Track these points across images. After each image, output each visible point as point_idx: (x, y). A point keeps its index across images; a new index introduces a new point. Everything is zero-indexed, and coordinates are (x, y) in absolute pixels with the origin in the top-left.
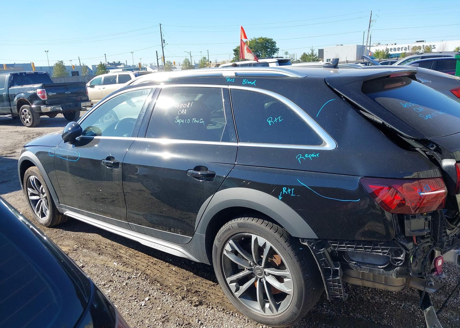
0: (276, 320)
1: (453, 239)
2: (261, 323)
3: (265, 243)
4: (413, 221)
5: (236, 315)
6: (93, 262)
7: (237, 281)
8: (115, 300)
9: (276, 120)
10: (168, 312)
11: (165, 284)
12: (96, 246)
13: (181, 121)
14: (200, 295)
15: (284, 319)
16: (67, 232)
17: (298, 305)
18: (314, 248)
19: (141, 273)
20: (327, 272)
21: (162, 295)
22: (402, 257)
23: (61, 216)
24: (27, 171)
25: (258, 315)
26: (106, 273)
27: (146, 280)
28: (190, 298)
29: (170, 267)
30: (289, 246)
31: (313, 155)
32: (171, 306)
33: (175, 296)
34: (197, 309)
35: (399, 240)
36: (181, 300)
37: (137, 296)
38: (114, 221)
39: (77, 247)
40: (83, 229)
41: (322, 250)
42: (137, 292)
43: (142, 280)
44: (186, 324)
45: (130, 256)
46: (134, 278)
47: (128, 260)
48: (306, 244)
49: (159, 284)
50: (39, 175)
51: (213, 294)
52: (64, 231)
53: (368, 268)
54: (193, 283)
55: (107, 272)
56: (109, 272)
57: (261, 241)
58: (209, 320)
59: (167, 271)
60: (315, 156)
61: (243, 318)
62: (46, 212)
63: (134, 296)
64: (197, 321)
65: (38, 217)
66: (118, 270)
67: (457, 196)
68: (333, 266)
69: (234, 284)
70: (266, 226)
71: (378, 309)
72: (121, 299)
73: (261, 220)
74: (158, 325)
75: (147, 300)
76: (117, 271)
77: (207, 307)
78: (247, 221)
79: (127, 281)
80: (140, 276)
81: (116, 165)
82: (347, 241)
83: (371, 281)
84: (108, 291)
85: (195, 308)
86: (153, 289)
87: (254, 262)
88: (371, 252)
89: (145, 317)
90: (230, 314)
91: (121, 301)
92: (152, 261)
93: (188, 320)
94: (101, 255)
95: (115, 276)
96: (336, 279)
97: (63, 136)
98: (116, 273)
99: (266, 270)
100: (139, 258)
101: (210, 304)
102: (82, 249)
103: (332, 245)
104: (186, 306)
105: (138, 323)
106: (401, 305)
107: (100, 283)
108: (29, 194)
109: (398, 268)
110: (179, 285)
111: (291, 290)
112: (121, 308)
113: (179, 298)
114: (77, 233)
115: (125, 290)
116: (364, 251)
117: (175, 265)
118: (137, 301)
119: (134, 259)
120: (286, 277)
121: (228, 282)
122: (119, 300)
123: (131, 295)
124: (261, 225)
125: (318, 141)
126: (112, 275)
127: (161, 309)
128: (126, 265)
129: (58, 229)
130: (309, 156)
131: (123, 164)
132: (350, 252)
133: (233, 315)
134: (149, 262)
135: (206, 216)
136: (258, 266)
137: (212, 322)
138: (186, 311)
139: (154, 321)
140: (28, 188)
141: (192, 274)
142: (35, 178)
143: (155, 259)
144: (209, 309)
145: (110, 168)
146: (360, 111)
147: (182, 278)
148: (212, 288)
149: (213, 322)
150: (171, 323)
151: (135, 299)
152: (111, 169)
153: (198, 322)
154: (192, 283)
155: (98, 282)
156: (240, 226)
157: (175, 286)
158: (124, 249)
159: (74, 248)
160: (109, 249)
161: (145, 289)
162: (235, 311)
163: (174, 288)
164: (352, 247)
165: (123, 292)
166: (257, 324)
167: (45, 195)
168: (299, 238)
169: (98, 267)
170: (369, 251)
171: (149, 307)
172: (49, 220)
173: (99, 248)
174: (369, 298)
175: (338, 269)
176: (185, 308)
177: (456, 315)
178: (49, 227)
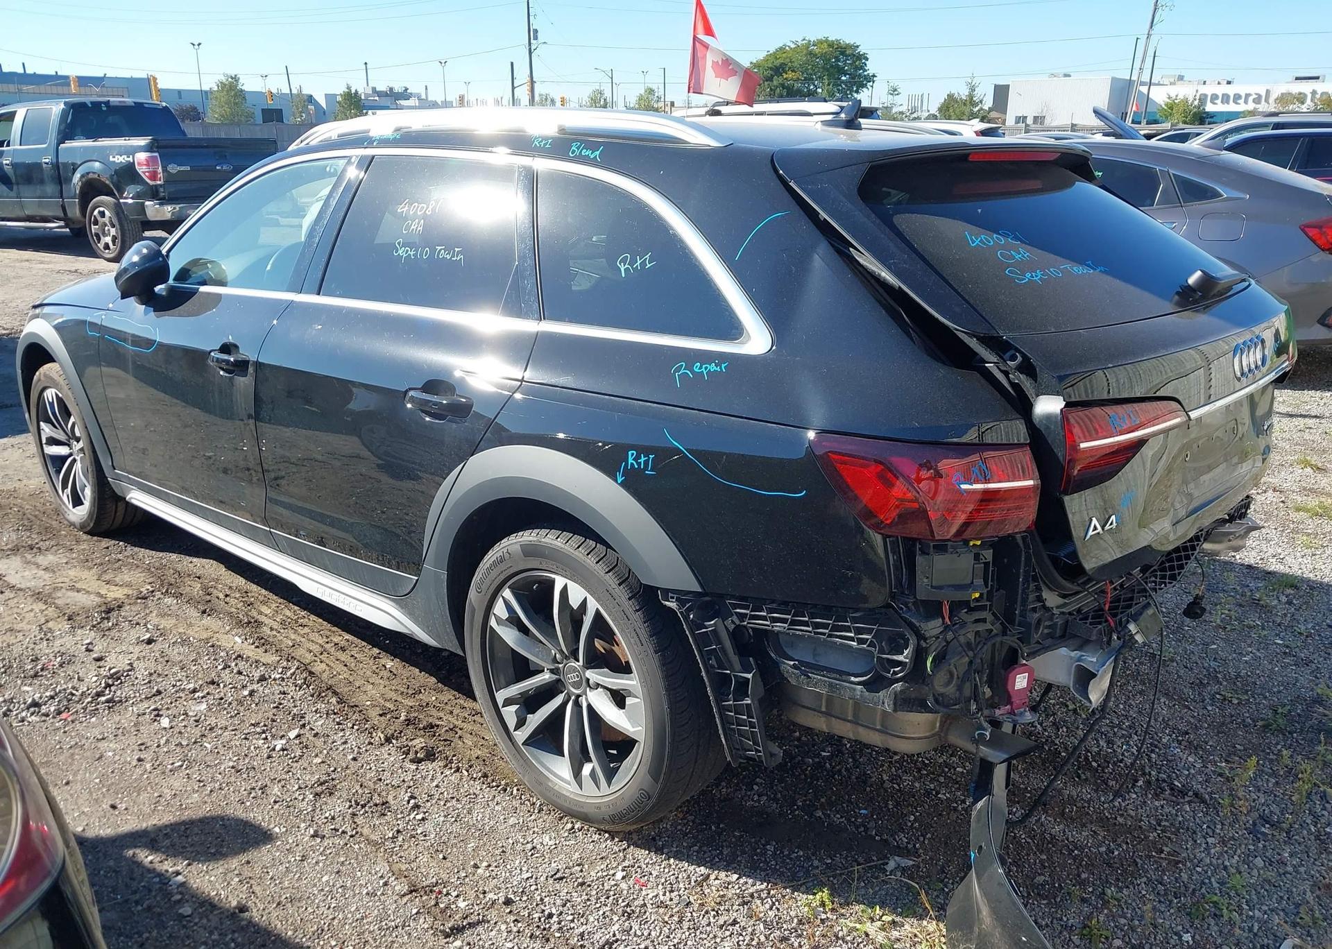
0: (603, 809)
1: (1067, 622)
2: (573, 816)
3: (586, 598)
4: (941, 562)
5: (515, 792)
6: (181, 630)
7: (522, 700)
8: (210, 729)
9: (639, 262)
10: (339, 770)
11: (353, 701)
12: (201, 592)
13: (407, 251)
14: (434, 736)
15: (622, 806)
16: (136, 549)
17: (655, 771)
18: (691, 616)
19: (298, 669)
20: (722, 683)
21: (337, 727)
22: (904, 657)
23: (121, 506)
24: (37, 373)
25: (564, 793)
26: (205, 662)
27: (305, 686)
28: (407, 739)
29: (381, 660)
30: (638, 611)
31: (713, 367)
32: (351, 757)
33: (369, 733)
34: (417, 769)
35: (902, 609)
36: (382, 745)
37: (270, 726)
39: (151, 589)
40: (180, 547)
41: (712, 622)
42: (274, 715)
43: (296, 686)
44: (376, 805)
45: (283, 623)
46: (275, 679)
47: (274, 633)
48: (672, 604)
49: (334, 700)
50: (66, 388)
51: (471, 734)
52: (129, 548)
53: (826, 681)
54: (428, 704)
55: (209, 659)
56: (214, 660)
57: (577, 595)
58: (439, 799)
59: (367, 667)
60: (718, 369)
61: (529, 800)
62: (83, 491)
63: (262, 724)
64: (407, 798)
65: (64, 504)
66: (239, 656)
67: (1066, 499)
68: (737, 666)
69: (514, 708)
70: (588, 555)
72: (226, 728)
73: (578, 539)
74: (303, 800)
75: (292, 738)
76: (236, 659)
77: (446, 766)
78: (543, 540)
79: (255, 687)
80: (292, 675)
81: (241, 366)
82: (773, 602)
83: (849, 721)
84: (198, 708)
85: (414, 767)
86: (316, 711)
87: (561, 652)
88: (830, 636)
89: (275, 779)
90: (498, 786)
91: (225, 734)
92: (336, 639)
93: (384, 794)
94: (209, 615)
95: (227, 671)
96: (743, 704)
97: (117, 279)
98: (233, 664)
99: (593, 675)
100: (306, 630)
101: (454, 758)
102: (162, 596)
103: (735, 613)
104: (392, 759)
105: (253, 791)
107: (182, 687)
108: (44, 441)
109: (898, 686)
110: (389, 705)
111: (640, 728)
112: (218, 752)
113: (377, 739)
114: (161, 554)
115: (242, 709)
116: (810, 632)
117: (394, 654)
118: (266, 738)
119: (291, 632)
120: (630, 694)
121: (500, 702)
122: (220, 732)
123: (253, 722)
124: (576, 553)
125: (731, 328)
126: (220, 667)
127: (323, 762)
128: (263, 645)
129: (113, 542)
130: (703, 369)
131: (259, 365)
132: (779, 632)
133: (505, 790)
134: (327, 643)
135: (446, 519)
136: (573, 664)
137: (445, 805)
138: (385, 773)
139: (294, 789)
140: (41, 423)
141: (433, 680)
142: (57, 395)
143: (347, 636)
144: (448, 773)
145: (227, 375)
146: (851, 249)
147: (402, 689)
148: (474, 721)
149: (449, 804)
150: (338, 799)
151: (264, 732)
152: (231, 379)
153: (408, 802)
154: (425, 704)
155: (178, 684)
156: (530, 551)
157: (378, 709)
158: (274, 606)
159: (141, 592)
160: (232, 601)
161: (295, 710)
162: (516, 780)
163: (374, 714)
164: (784, 621)
165: (236, 712)
166: (561, 819)
167: (81, 445)
168: (658, 588)
169: (190, 644)
170: (824, 634)
171: (292, 755)
172: (90, 514)
173: (208, 598)
175: (749, 676)
176: (386, 763)
177: (1104, 837)
178: (91, 533)
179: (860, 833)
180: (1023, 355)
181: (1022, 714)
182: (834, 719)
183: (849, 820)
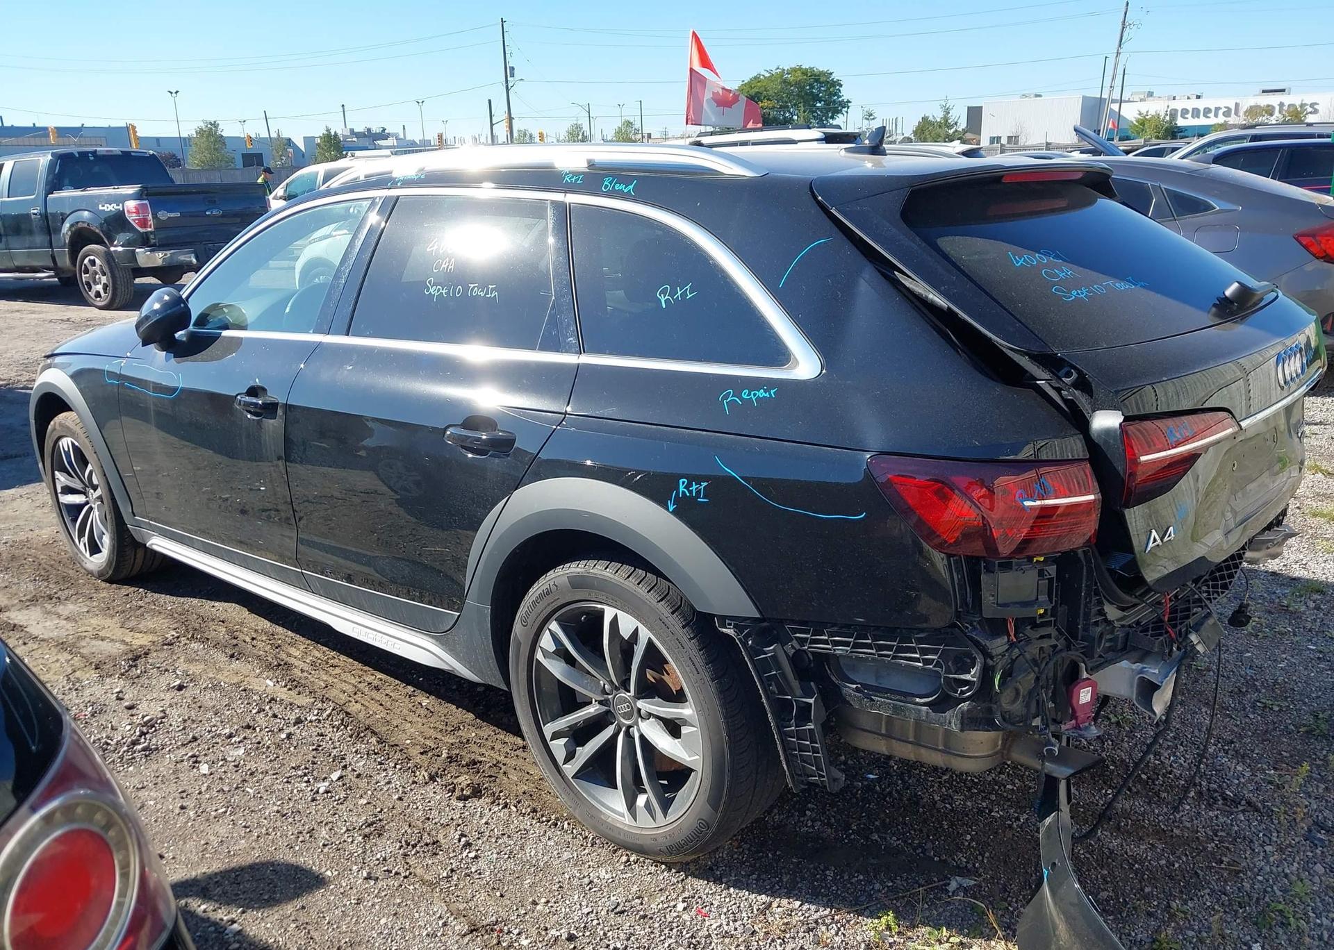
0: (660, 840)
1: (1128, 634)
2: (627, 848)
3: (637, 629)
4: (1005, 578)
5: (566, 826)
6: (211, 675)
7: (571, 732)
8: (251, 774)
9: (679, 293)
10: (385, 810)
11: (392, 740)
12: (226, 636)
13: (439, 289)
14: (479, 772)
15: (679, 837)
16: (157, 595)
17: (714, 800)
18: (750, 642)
19: (333, 710)
20: (783, 709)
21: (379, 767)
22: (972, 675)
23: (140, 553)
24: (52, 423)
25: (618, 825)
26: (239, 706)
27: (343, 727)
28: (452, 777)
29: (416, 698)
30: (692, 639)
31: (761, 393)
32: (397, 797)
33: (412, 772)
34: (464, 806)
35: (967, 628)
36: (426, 783)
37: (311, 769)
38: (268, 566)
39: (176, 635)
40: (200, 591)
41: (771, 648)
42: (314, 757)
43: (333, 727)
44: (427, 844)
45: (313, 664)
46: (311, 721)
47: (305, 674)
48: (730, 631)
49: (374, 740)
50: (83, 436)
51: (515, 769)
52: (149, 595)
53: (890, 704)
54: (468, 740)
55: (242, 704)
56: (248, 704)
57: (627, 624)
58: (490, 836)
59: (404, 705)
60: (767, 395)
61: (581, 834)
62: (101, 539)
63: (303, 767)
64: (457, 837)
65: (81, 552)
66: (273, 699)
67: (1127, 512)
68: (798, 691)
69: (563, 741)
70: (638, 584)
71: (952, 825)
72: (267, 773)
73: (627, 569)
74: (352, 842)
75: (334, 780)
76: (270, 702)
77: (494, 802)
78: (591, 571)
79: (292, 729)
80: (328, 716)
81: (270, 409)
82: (834, 625)
83: (910, 743)
84: (236, 754)
85: (461, 804)
86: (356, 752)
87: (611, 682)
88: (894, 657)
89: (322, 822)
90: (548, 821)
91: (266, 778)
92: (369, 679)
93: (433, 833)
94: (237, 659)
95: (262, 715)
96: (805, 730)
97: (137, 327)
98: (268, 707)
99: (642, 704)
100: (337, 671)
101: (501, 794)
102: (188, 642)
103: (795, 637)
104: (438, 797)
105: (300, 835)
106: (1018, 819)
107: (218, 732)
108: (59, 490)
109: (965, 706)
110: (429, 743)
111: (697, 757)
112: (261, 797)
113: (421, 777)
114: (182, 600)
115: (281, 752)
116: (874, 654)
117: (430, 692)
118: (308, 781)
119: (322, 673)
120: (685, 722)
121: (548, 736)
122: (261, 776)
123: (294, 765)
124: (626, 582)
125: (778, 354)
126: (254, 711)
127: (369, 803)
128: (296, 687)
129: (133, 589)
130: (752, 396)
131: (288, 408)
132: (841, 655)
133: (556, 825)
134: (360, 682)
135: (490, 554)
136: (623, 694)
137: (496, 842)
138: (433, 812)
139: (342, 831)
140: (56, 472)
141: (471, 716)
142: (73, 444)
143: (380, 675)
144: (496, 809)
145: (255, 418)
146: (896, 273)
147: (441, 727)
148: (517, 756)
149: (500, 841)
150: (388, 840)
151: (305, 775)
152: (259, 422)
153: (460, 841)
154: (465, 741)
155: (214, 729)
156: (577, 583)
157: (419, 747)
158: (302, 647)
159: (167, 638)
160: (259, 644)
161: (335, 751)
162: (565, 815)
163: (414, 752)
164: (846, 644)
165: (275, 756)
166: (615, 851)
167: (99, 492)
168: (715, 615)
169: (222, 689)
170: (888, 656)
171: (337, 797)
172: (109, 562)
173: (235, 642)
174: (937, 798)
175: (812, 701)
176: (432, 802)
178: (110, 581)
179: (918, 855)
180: (1079, 372)
181: (1086, 728)
182: (894, 741)
183: (905, 842)
